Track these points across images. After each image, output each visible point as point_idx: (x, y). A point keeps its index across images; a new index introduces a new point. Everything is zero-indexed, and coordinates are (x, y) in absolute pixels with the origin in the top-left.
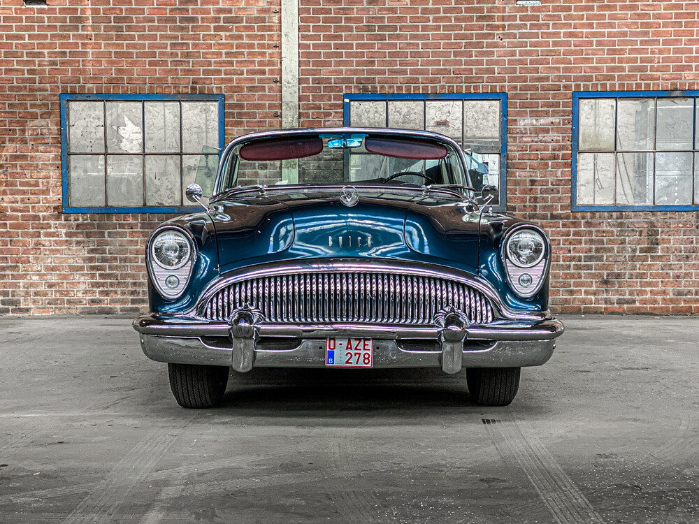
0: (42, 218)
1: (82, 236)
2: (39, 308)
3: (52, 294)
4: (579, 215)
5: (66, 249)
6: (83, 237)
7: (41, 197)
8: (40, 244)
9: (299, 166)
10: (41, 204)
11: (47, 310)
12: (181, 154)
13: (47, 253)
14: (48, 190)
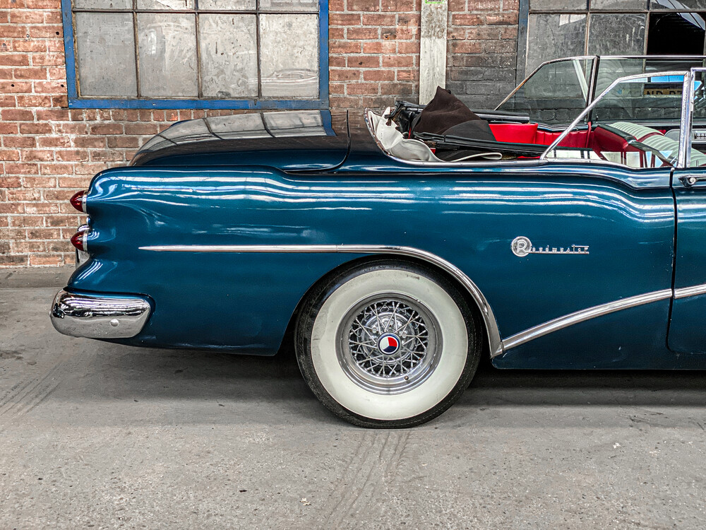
0: (35, 117)
1: (101, 144)
2: (40, 256)
3: (59, 235)
5: (76, 166)
6: (104, 146)
7: (33, 81)
8: (35, 157)
9: (448, 33)
10: (33, 93)
11: (51, 259)
12: (256, 13)
13: (48, 171)
14: (43, 70)
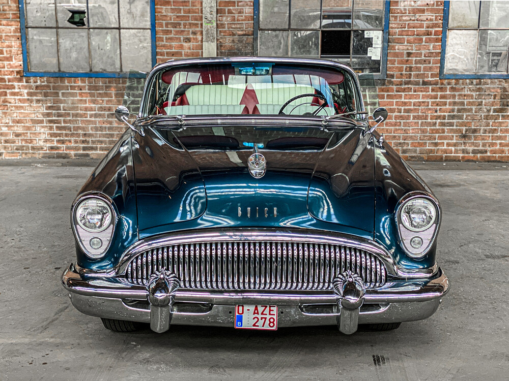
0: (7, 81)
1: (40, 95)
2: (9, 153)
3: (19, 142)
4: (445, 82)
5: (28, 106)
6: (42, 96)
7: (6, 63)
8: (7, 102)
9: (217, 40)
10: (6, 69)
11: (15, 154)
12: (119, 29)
13: (13, 108)
14: (11, 57)
